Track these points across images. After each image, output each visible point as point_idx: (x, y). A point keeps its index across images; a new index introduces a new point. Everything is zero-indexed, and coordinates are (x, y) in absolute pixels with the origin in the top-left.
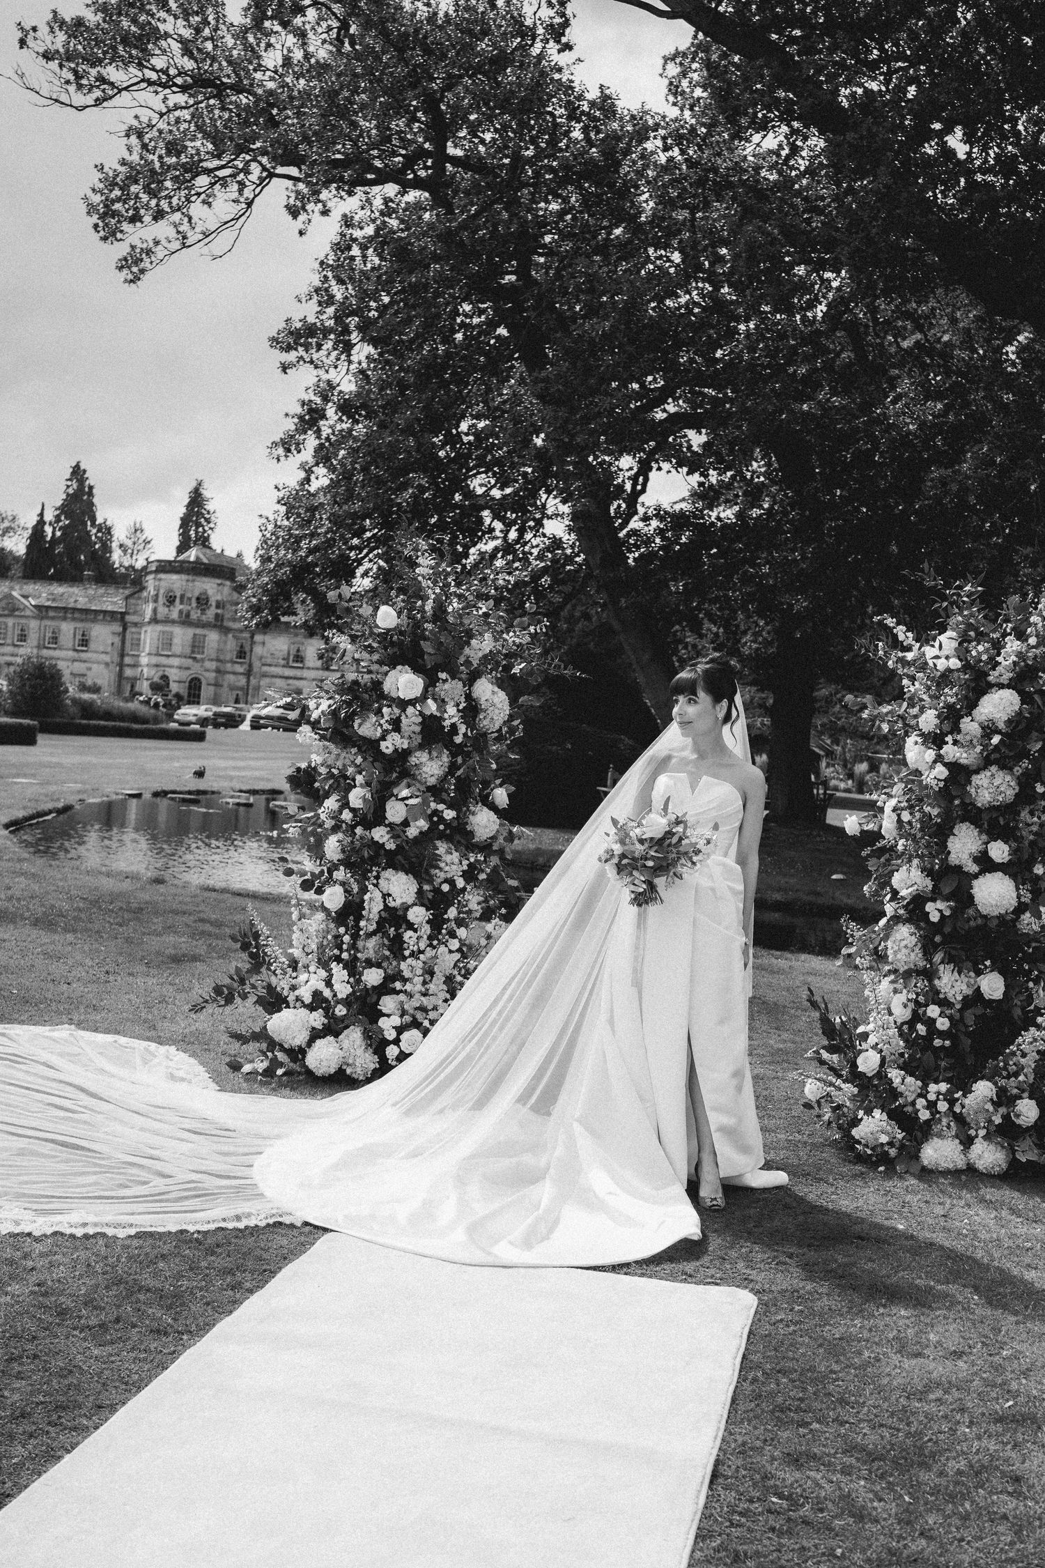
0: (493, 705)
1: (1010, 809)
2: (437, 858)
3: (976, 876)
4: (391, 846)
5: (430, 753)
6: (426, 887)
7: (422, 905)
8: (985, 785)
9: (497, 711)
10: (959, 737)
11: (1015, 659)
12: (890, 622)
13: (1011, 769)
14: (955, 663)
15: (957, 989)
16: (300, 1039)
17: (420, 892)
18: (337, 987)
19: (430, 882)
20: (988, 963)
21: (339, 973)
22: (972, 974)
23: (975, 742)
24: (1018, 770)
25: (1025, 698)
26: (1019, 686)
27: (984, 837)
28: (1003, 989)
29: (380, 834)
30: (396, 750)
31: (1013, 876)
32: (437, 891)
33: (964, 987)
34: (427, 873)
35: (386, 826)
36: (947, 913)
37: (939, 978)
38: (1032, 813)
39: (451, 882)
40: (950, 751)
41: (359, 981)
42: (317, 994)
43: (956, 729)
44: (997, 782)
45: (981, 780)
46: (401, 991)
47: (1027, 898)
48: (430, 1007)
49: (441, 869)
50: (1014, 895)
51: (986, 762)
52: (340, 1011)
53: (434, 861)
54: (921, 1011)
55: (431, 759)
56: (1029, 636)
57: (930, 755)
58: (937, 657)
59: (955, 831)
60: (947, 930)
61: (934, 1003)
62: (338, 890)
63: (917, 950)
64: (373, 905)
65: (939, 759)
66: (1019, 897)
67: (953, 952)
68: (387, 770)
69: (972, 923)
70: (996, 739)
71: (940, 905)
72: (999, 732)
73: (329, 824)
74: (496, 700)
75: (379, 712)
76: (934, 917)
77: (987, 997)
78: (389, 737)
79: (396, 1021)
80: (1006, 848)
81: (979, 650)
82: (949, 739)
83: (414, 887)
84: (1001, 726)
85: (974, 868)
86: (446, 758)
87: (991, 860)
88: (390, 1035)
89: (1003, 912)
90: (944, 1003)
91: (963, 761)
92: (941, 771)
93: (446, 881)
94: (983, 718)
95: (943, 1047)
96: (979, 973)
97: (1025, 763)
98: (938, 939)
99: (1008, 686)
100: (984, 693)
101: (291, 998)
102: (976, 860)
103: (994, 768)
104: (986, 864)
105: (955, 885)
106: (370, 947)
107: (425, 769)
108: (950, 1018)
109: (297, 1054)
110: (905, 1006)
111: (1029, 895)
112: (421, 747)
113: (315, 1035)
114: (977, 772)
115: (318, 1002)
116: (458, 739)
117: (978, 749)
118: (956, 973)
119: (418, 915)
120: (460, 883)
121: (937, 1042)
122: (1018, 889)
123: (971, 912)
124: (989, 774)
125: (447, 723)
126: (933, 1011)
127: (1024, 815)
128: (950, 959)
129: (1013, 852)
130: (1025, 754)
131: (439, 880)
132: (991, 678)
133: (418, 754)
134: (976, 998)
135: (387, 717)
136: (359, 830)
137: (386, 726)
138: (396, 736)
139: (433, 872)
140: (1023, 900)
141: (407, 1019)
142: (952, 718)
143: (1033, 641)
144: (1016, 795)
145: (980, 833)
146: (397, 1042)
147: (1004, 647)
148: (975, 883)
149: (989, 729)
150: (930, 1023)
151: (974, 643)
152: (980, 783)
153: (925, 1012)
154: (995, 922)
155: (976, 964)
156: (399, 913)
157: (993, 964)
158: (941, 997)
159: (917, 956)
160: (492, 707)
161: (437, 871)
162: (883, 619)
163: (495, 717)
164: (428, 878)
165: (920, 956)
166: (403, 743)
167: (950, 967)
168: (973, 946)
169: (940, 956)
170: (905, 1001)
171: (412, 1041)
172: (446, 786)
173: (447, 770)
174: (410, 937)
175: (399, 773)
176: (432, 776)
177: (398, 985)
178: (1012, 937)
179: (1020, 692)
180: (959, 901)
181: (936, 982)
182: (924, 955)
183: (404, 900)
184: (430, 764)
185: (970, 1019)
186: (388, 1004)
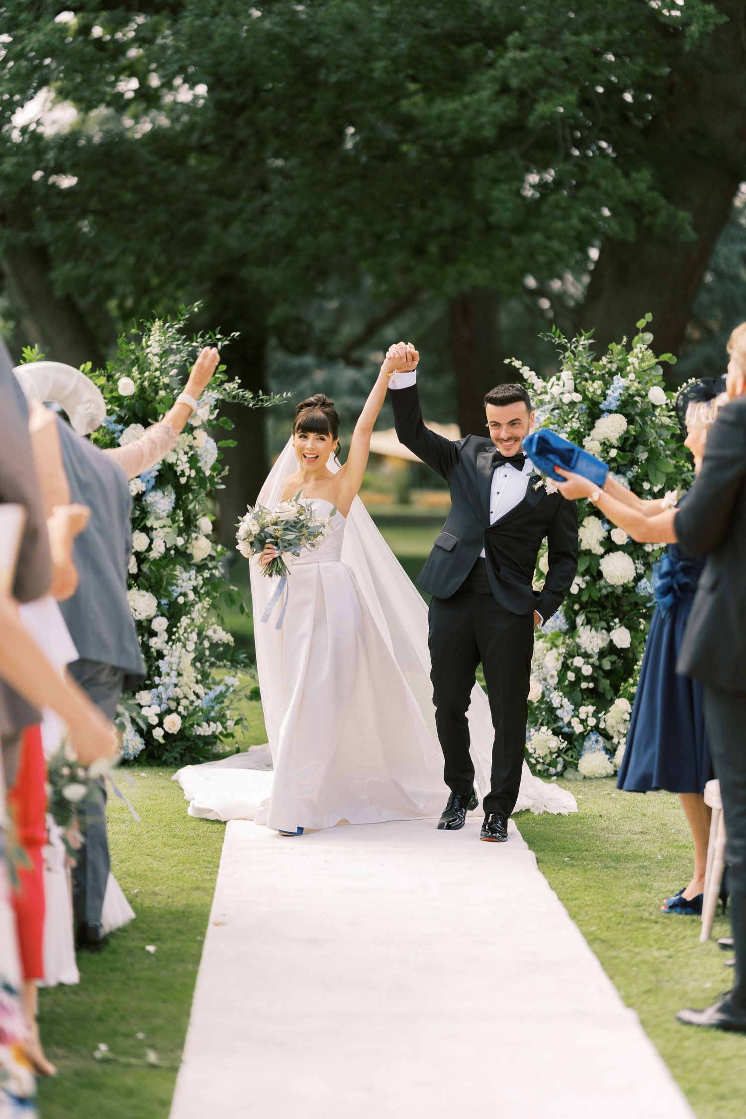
0: (206, 450)
2: (174, 577)
3: (602, 556)
4: (134, 571)
5: (164, 493)
6: (164, 602)
7: (163, 615)
9: (209, 456)
11: (622, 392)
12: (517, 364)
13: (624, 474)
14: (577, 397)
15: (594, 643)
17: (159, 605)
19: (168, 595)
20: (617, 620)
22: (604, 631)
24: (630, 474)
25: (631, 421)
26: (624, 411)
27: (606, 527)
28: (630, 640)
30: (138, 493)
31: (630, 554)
32: (173, 604)
33: (600, 642)
34: (166, 590)
36: (583, 586)
39: (185, 595)
46: (159, 685)
47: (641, 570)
48: (181, 696)
49: (177, 586)
50: (633, 568)
53: (172, 579)
54: (569, 662)
55: (163, 498)
56: (630, 372)
58: (562, 393)
60: (585, 598)
61: (578, 655)
63: (561, 617)
66: (636, 568)
67: (590, 615)
69: (604, 592)
70: (613, 453)
72: (614, 447)
74: (208, 446)
77: (619, 646)
79: (156, 709)
81: (594, 387)
83: (155, 602)
84: (615, 443)
85: (600, 550)
86: (173, 496)
87: (613, 542)
88: (154, 721)
89: (626, 581)
90: (586, 656)
93: (181, 594)
94: (601, 437)
95: (588, 688)
96: (609, 629)
97: (636, 469)
98: (577, 607)
99: (616, 412)
100: (599, 418)
102: (601, 544)
104: (610, 546)
105: (587, 564)
107: (159, 506)
108: (593, 665)
110: (557, 660)
111: (643, 568)
112: (154, 488)
116: (183, 480)
118: (593, 632)
119: (160, 624)
120: (191, 596)
121: (584, 685)
122: (635, 563)
123: (602, 582)
125: (179, 470)
126: (578, 661)
128: (589, 622)
130: (634, 462)
131: (175, 595)
132: (601, 406)
133: (152, 494)
134: (611, 649)
139: (170, 588)
140: (639, 571)
141: (164, 707)
142: (578, 436)
143: (632, 376)
145: (603, 524)
146: (160, 724)
147: (613, 384)
148: (602, 561)
149: (606, 446)
150: (578, 671)
151: (590, 382)
153: (572, 663)
154: (621, 589)
155: (608, 623)
156: (145, 624)
157: (621, 621)
158: (583, 651)
159: (561, 621)
160: (206, 454)
161: (174, 587)
162: (511, 362)
163: (208, 461)
164: (166, 594)
165: (564, 621)
166: (142, 486)
167: (589, 627)
168: (604, 608)
169: (580, 619)
170: (557, 655)
171: (173, 723)
172: (177, 518)
173: (174, 505)
174: (156, 643)
175: (140, 510)
176: (164, 511)
177: (157, 680)
178: (632, 599)
179: (626, 416)
180: (592, 576)
181: (577, 640)
182: (566, 621)
183: (148, 613)
184: (162, 501)
185: (607, 665)
186: (144, 697)
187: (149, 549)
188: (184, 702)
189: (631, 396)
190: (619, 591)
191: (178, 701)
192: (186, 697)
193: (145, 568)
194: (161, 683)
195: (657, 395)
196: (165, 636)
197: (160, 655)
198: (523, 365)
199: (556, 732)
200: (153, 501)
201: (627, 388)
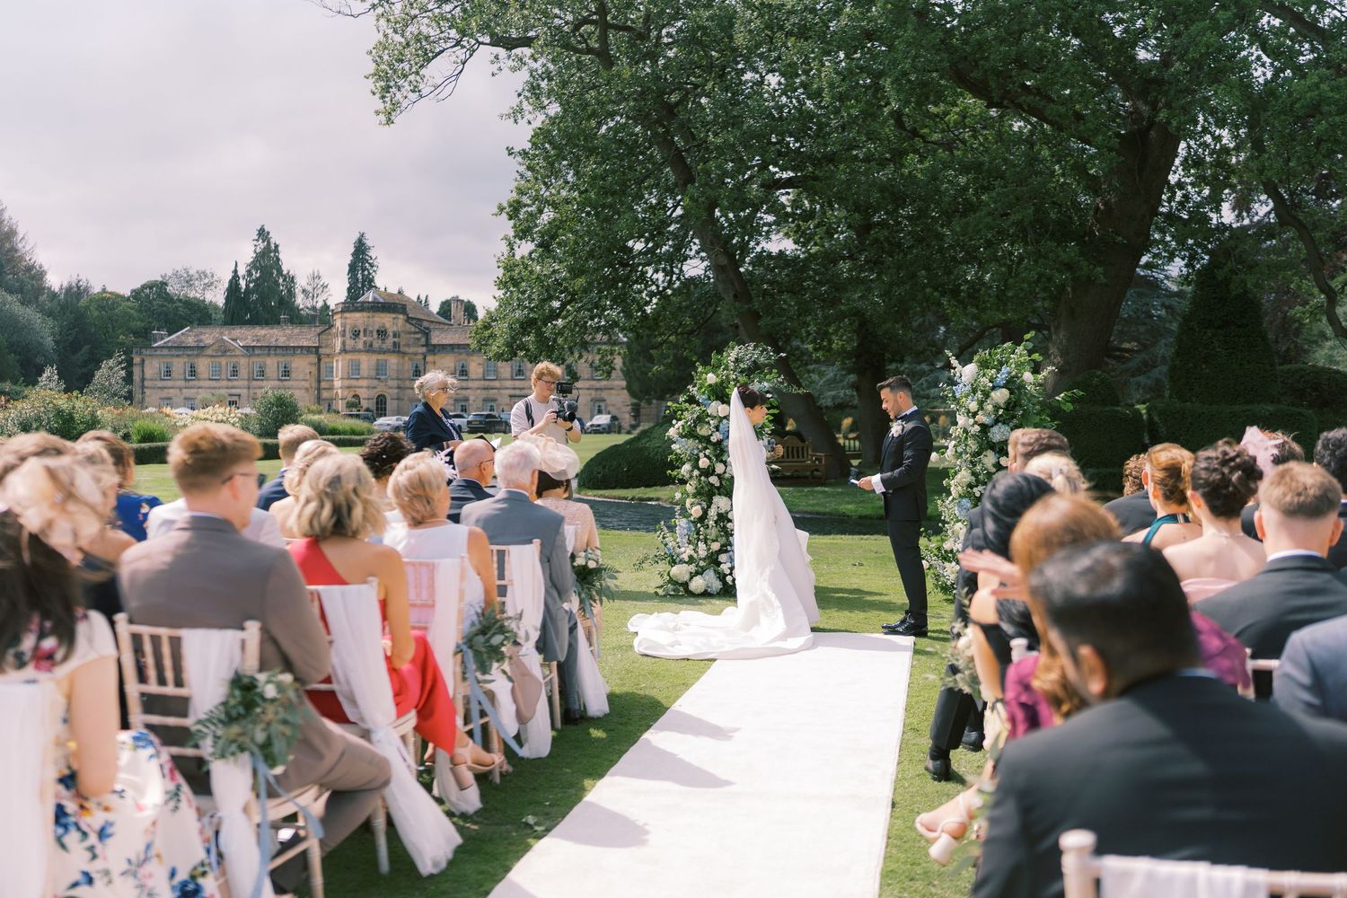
4: (718, 484)
8: (997, 432)
10: (984, 412)
11: (1007, 375)
16: (686, 578)
18: (700, 552)
21: (701, 545)
23: (991, 414)
25: (1012, 393)
26: (1008, 387)
27: (997, 455)
29: (714, 480)
40: (980, 418)
41: (709, 549)
42: (691, 557)
43: (982, 408)
44: (1002, 430)
45: (995, 429)
51: (996, 421)
52: (702, 563)
56: (1011, 364)
57: (971, 421)
59: (984, 454)
62: (699, 507)
64: (712, 513)
65: (975, 422)
68: (715, 450)
70: (1001, 412)
72: (1001, 408)
73: (687, 476)
75: (708, 423)
78: (714, 435)
81: (992, 373)
82: (979, 413)
84: (1002, 406)
85: (994, 470)
88: (728, 572)
91: (986, 423)
92: (977, 428)
94: (994, 402)
99: (1004, 387)
100: (992, 391)
101: (677, 560)
102: (994, 466)
103: (999, 424)
106: (713, 532)
109: (685, 585)
113: (692, 576)
114: (992, 426)
115: (691, 560)
117: (993, 416)
124: (997, 427)
130: (1014, 417)
135: (712, 426)
136: (703, 478)
137: (712, 430)
142: (981, 404)
143: (1013, 366)
145: (995, 454)
147: (1001, 369)
151: (989, 370)
177: (729, 548)
179: (1009, 389)
186: (723, 558)
187: (725, 472)
189: (1013, 377)
195: (1028, 376)
201: (1009, 373)
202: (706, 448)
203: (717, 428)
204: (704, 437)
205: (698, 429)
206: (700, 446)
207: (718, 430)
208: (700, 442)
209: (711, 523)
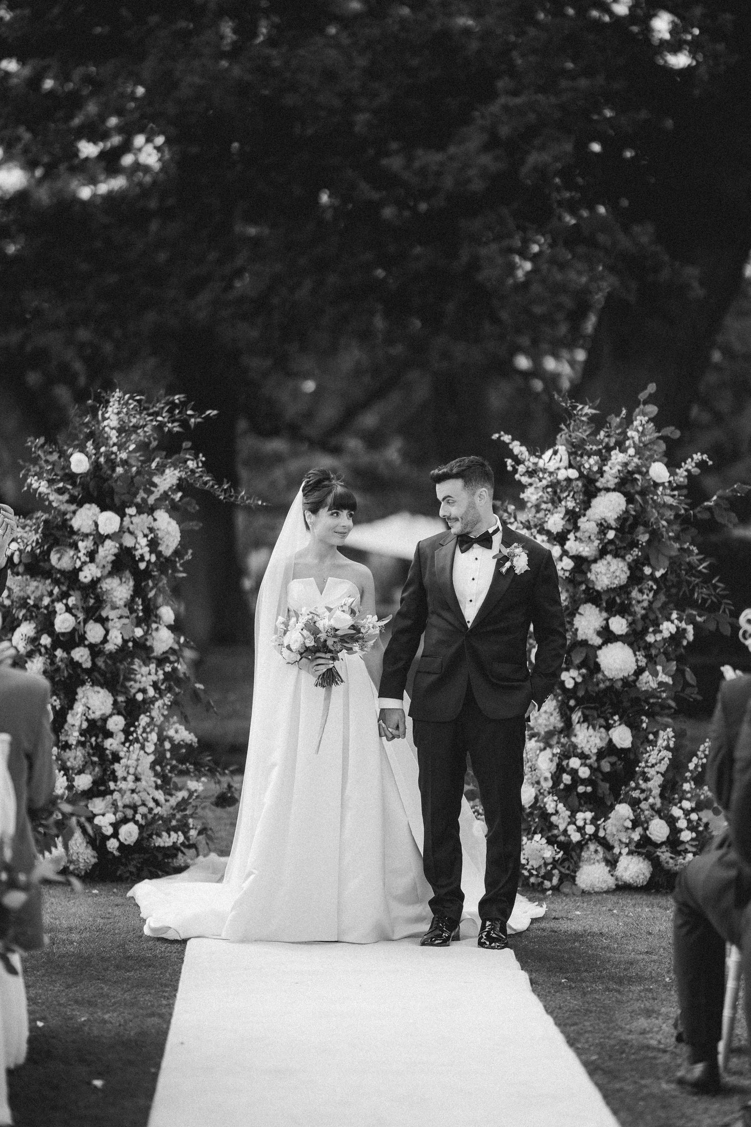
0: (168, 533)
1: (623, 590)
2: (133, 671)
3: (600, 647)
4: (88, 665)
5: (121, 580)
6: (121, 699)
7: (119, 713)
8: (604, 571)
9: (171, 539)
10: (578, 534)
11: (620, 468)
12: (507, 438)
13: (623, 558)
14: (573, 473)
15: (592, 743)
17: (115, 703)
19: (126, 691)
20: (616, 718)
22: (602, 730)
23: (593, 537)
24: (629, 558)
25: (630, 500)
26: (623, 489)
27: (605, 615)
28: (631, 739)
29: (81, 655)
30: (93, 580)
31: (631, 645)
32: (131, 701)
33: (598, 741)
34: (124, 686)
35: (85, 646)
36: (579, 680)
37: (575, 736)
38: (641, 591)
39: (144, 691)
40: (572, 545)
41: (72, 785)
43: (577, 528)
44: (612, 569)
45: (599, 567)
46: (114, 791)
47: (643, 662)
48: (139, 803)
49: (135, 681)
50: (634, 659)
51: (602, 553)
53: (130, 674)
54: (564, 763)
55: (120, 584)
56: (629, 447)
58: (558, 469)
59: (581, 610)
60: (581, 693)
61: (575, 756)
63: (556, 714)
64: (75, 720)
65: (565, 553)
66: (637, 661)
67: (587, 712)
68: (85, 598)
69: (602, 686)
70: (611, 535)
71: (574, 673)
72: (612, 528)
74: (170, 529)
75: (75, 546)
76: (570, 684)
77: (619, 746)
78: (85, 568)
79: (111, 818)
80: (624, 622)
81: (591, 463)
82: (571, 536)
83: (110, 700)
84: (613, 524)
85: (598, 641)
86: (132, 583)
87: (612, 632)
88: (109, 831)
89: (626, 675)
90: (583, 756)
91: (585, 554)
92: (568, 563)
93: (140, 690)
94: (597, 517)
95: (585, 793)
96: (608, 727)
97: (636, 552)
98: (572, 703)
99: (614, 490)
100: (595, 496)
102: (599, 634)
103: (609, 557)
104: (608, 636)
105: (584, 655)
107: (115, 594)
108: (590, 767)
110: (552, 761)
111: (645, 660)
112: (111, 574)
114: (595, 561)
116: (142, 566)
117: (597, 542)
118: (591, 730)
119: (116, 723)
120: (151, 692)
121: (581, 789)
122: (635, 655)
123: (600, 676)
124: (605, 562)
125: (137, 554)
126: (574, 763)
127: (635, 594)
128: (586, 719)
129: (630, 625)
130: (634, 544)
131: (133, 691)
132: (598, 484)
133: (109, 580)
134: (610, 749)
135: (83, 551)
136: (59, 653)
137: (84, 558)
138: (92, 566)
139: (128, 684)
140: (640, 664)
141: (120, 815)
142: (573, 517)
143: (631, 451)
144: (628, 578)
145: (601, 611)
146: (115, 835)
147: (610, 459)
148: (599, 652)
149: (603, 527)
150: (574, 773)
151: (586, 458)
152: (599, 570)
153: (568, 764)
154: (620, 684)
155: (607, 720)
156: (99, 723)
157: (621, 719)
158: (579, 751)
159: (555, 719)
160: (167, 536)
161: (132, 683)
162: (500, 437)
163: (170, 544)
164: (123, 690)
165: (558, 718)
166: (97, 572)
167: (586, 725)
168: (603, 704)
169: (576, 717)
170: (551, 756)
171: (130, 833)
172: (135, 607)
173: (132, 593)
174: (111, 744)
175: (94, 599)
176: (121, 599)
177: (112, 785)
178: (633, 695)
179: (625, 494)
180: (588, 669)
181: (573, 739)
182: (562, 718)
183: (103, 712)
184: (120, 588)
185: (606, 767)
186: (97, 805)
187: (105, 640)
188: (142, 810)
189: (631, 473)
190: (619, 685)
191: (134, 808)
192: (144, 804)
193: (100, 662)
194: (117, 788)
195: (659, 471)
196: (121, 737)
197: (116, 758)
198: (513, 440)
199: (550, 842)
200: (109, 588)
201: (626, 465)
202: (65, 595)
203: (92, 556)
204: (62, 572)
205: (54, 558)
206: (56, 590)
207: (92, 560)
208: (56, 582)
209: (74, 737)
